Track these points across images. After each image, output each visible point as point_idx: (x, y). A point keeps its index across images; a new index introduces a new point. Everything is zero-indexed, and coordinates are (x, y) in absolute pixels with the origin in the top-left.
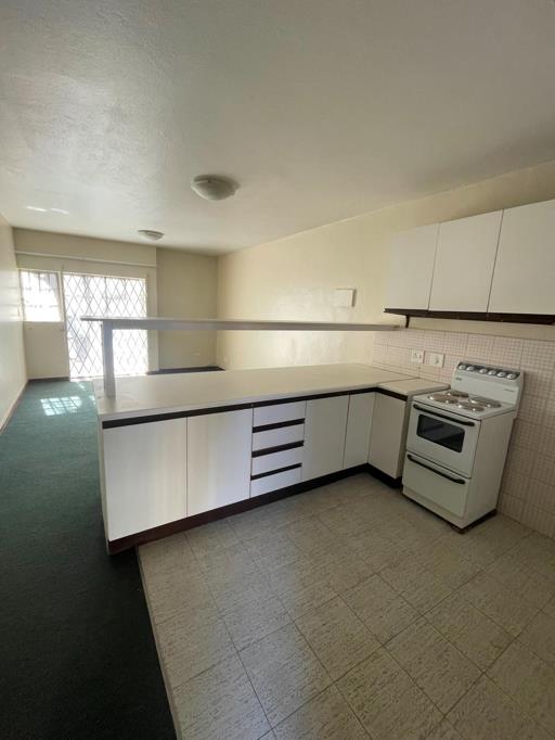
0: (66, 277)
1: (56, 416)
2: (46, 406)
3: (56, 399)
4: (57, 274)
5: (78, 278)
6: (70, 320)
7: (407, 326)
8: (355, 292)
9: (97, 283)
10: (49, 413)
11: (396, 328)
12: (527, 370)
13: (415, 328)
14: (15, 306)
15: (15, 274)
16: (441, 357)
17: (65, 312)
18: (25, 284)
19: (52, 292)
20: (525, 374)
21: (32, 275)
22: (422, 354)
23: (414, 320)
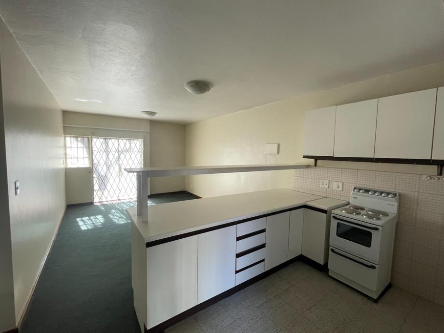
0: (94, 140)
1: (88, 230)
2: (81, 223)
3: (87, 218)
4: (88, 138)
5: (101, 140)
6: (95, 166)
7: (315, 165)
8: (279, 145)
9: (113, 143)
10: (84, 228)
11: (308, 166)
12: (400, 191)
13: (319, 167)
14: (62, 158)
15: (62, 139)
16: (340, 185)
17: (92, 161)
18: (68, 144)
19: (85, 149)
20: (400, 195)
21: (72, 139)
22: (327, 182)
23: (319, 162)
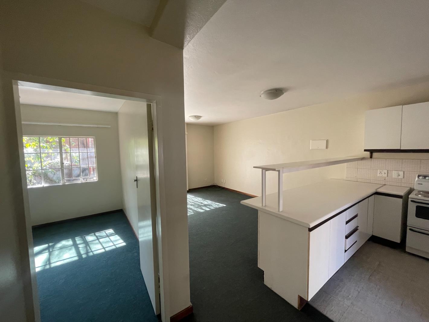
7: (371, 157)
8: (327, 141)
13: (375, 158)
16: (401, 173)
22: (386, 172)
23: (375, 154)
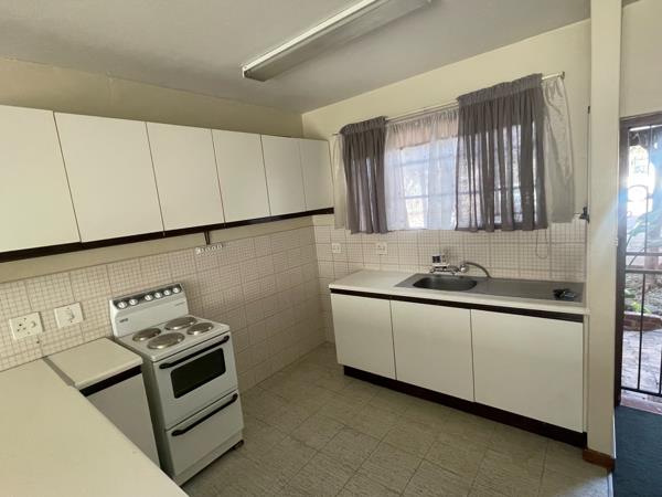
16: (76, 309)
22: (35, 317)
